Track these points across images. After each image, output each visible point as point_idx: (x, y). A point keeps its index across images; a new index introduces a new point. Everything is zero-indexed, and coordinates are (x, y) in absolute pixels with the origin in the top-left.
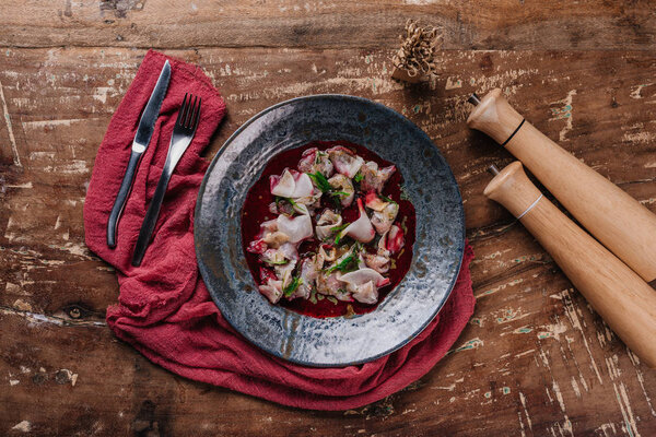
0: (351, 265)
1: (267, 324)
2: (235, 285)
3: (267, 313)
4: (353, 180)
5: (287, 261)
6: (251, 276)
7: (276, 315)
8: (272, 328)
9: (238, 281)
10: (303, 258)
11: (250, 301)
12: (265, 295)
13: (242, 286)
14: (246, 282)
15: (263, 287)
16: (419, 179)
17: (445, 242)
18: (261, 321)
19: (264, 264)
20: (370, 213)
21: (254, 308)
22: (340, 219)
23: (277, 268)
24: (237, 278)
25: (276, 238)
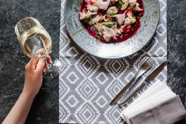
0: (109, 26)
1: (74, 24)
2: (74, 6)
3: (76, 21)
4: (129, 4)
5: (93, 11)
6: (80, 8)
7: (78, 24)
8: (74, 26)
9: (75, 6)
10: (98, 15)
11: (74, 14)
12: (79, 16)
13: (75, 8)
14: (77, 8)
15: (81, 13)
16: (148, 18)
17: (141, 40)
18: (73, 21)
19: (86, 7)
20: (126, 16)
21: (73, 17)
22: (117, 11)
23: (89, 11)
24: (76, 5)
25: (95, 3)
